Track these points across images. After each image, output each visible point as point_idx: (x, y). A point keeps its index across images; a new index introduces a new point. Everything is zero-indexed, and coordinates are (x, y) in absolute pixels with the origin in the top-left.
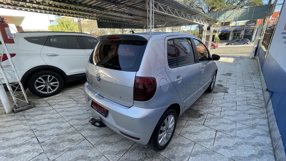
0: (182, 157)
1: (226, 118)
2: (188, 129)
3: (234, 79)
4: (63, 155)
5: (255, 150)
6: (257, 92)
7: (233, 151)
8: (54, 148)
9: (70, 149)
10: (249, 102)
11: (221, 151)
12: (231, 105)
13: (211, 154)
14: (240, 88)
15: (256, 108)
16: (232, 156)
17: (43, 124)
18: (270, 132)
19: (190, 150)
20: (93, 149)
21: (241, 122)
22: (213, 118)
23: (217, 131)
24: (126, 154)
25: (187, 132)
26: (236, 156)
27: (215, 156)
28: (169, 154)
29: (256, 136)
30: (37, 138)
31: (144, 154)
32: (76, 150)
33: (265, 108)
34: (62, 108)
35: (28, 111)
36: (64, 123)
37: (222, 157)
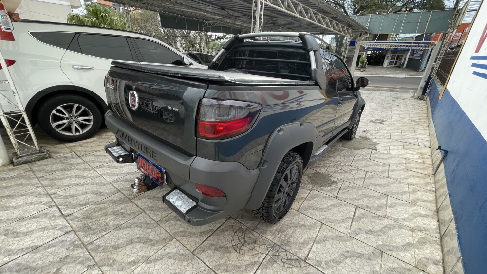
0: (301, 243)
1: (372, 189)
2: (311, 203)
3: (388, 129)
4: (105, 236)
5: (413, 237)
6: (422, 151)
7: (380, 237)
8: (90, 224)
9: (118, 228)
10: (409, 166)
11: (362, 236)
12: (381, 169)
13: (345, 241)
14: (397, 144)
15: (418, 175)
16: (378, 244)
17: (68, 186)
18: (438, 211)
19: (313, 234)
20: (157, 228)
21: (395, 196)
22: (352, 188)
23: (356, 208)
24: (211, 237)
25: (310, 207)
26: (383, 245)
27: (353, 244)
28: (282, 239)
29: (416, 217)
30: (59, 207)
31: (240, 238)
32: (128, 229)
33: (433, 176)
34: (100, 162)
35: (39, 163)
36: (104, 185)
37: (364, 245)
